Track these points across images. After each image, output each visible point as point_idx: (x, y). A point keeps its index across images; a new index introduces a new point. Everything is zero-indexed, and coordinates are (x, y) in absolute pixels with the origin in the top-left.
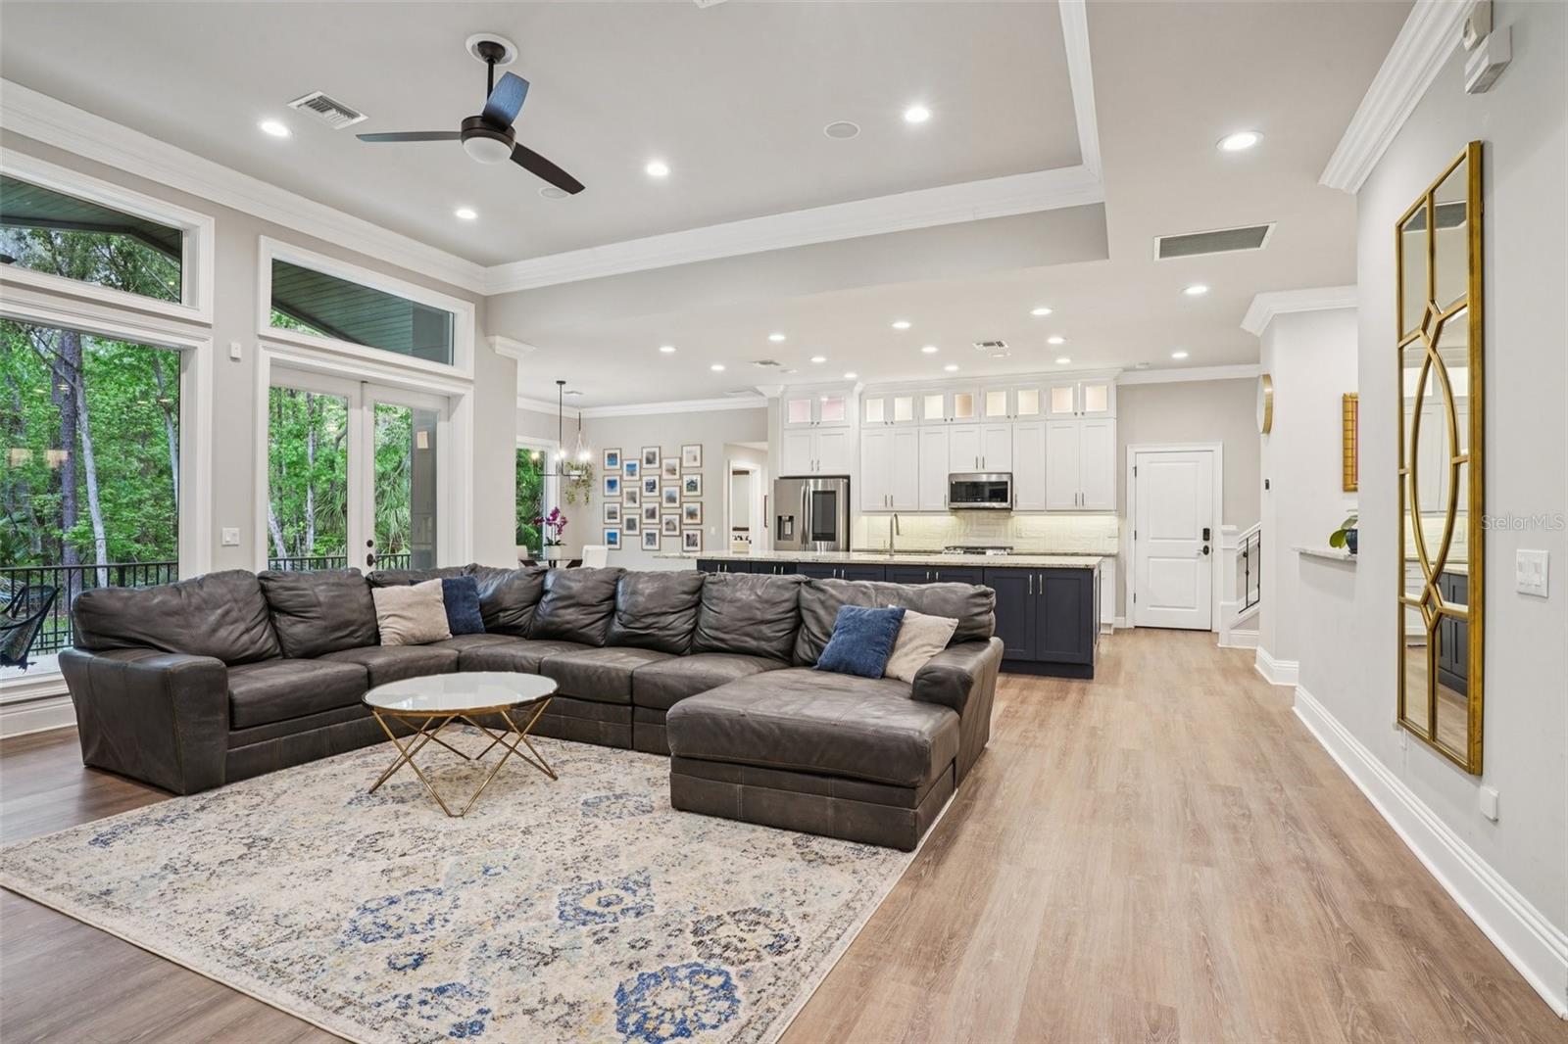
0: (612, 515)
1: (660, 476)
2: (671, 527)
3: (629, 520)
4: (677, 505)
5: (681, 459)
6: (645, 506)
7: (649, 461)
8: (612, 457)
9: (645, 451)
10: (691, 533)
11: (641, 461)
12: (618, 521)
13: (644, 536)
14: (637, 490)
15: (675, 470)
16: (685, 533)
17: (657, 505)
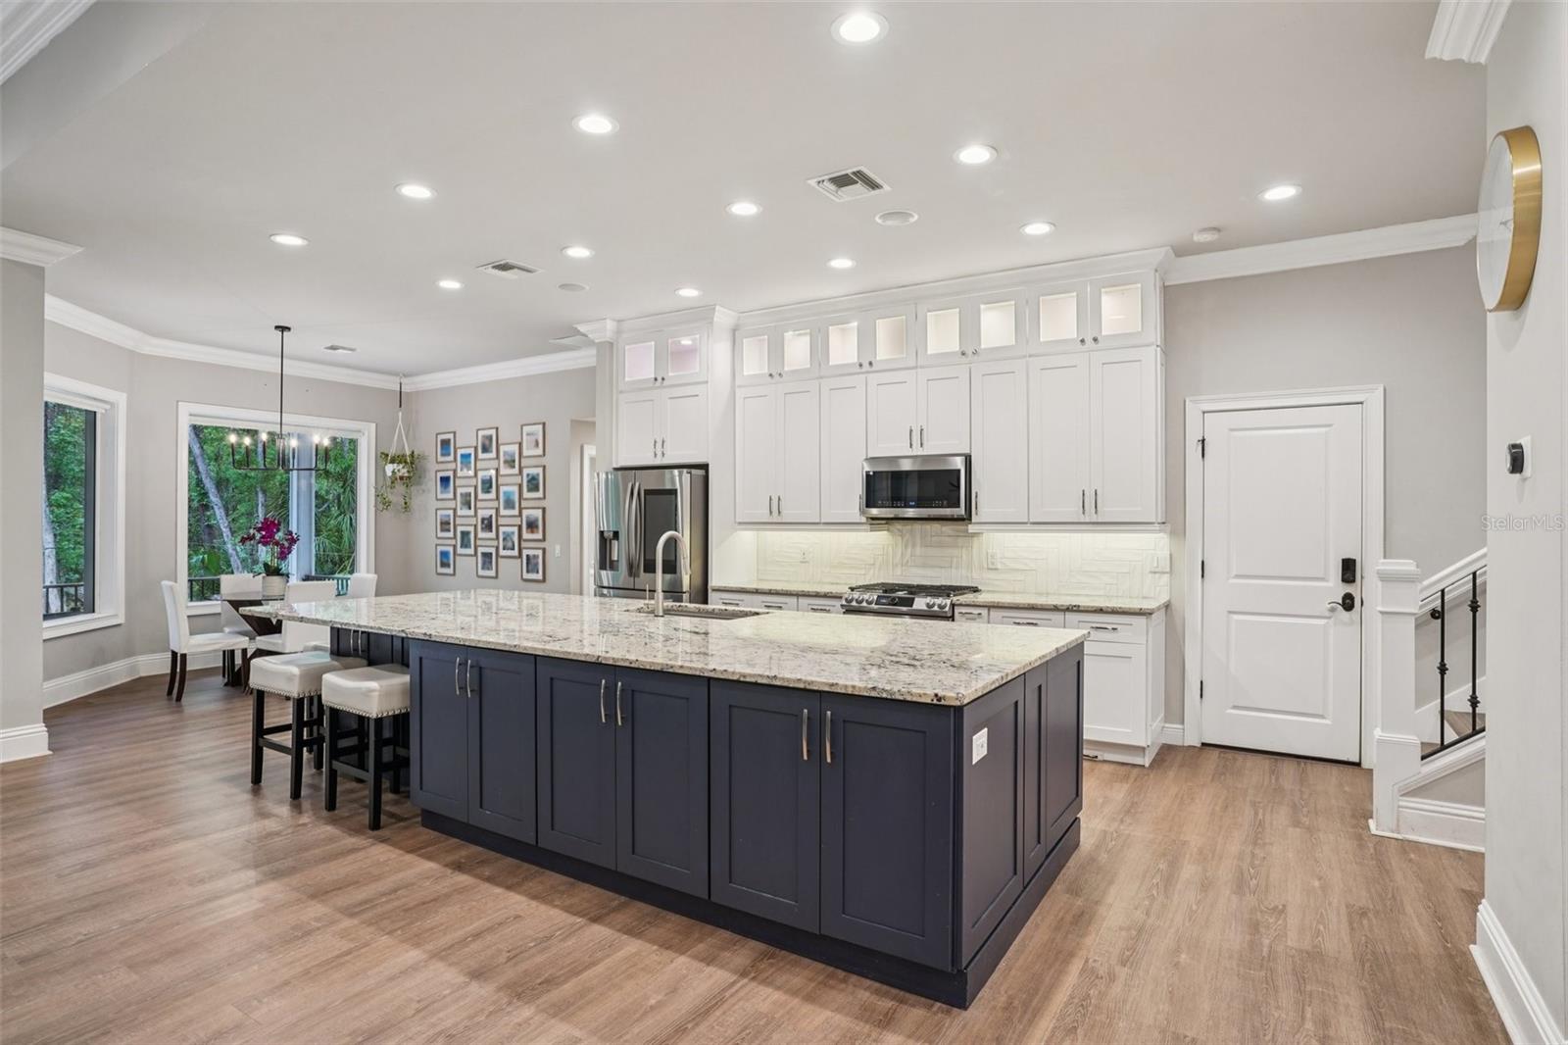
0: (445, 525)
1: (497, 470)
2: (510, 544)
3: (463, 533)
4: (516, 512)
5: (520, 444)
6: (482, 513)
7: (485, 449)
8: (445, 443)
9: (481, 433)
10: (531, 553)
11: (476, 448)
12: (451, 534)
13: (479, 555)
14: (472, 490)
15: (514, 461)
16: (525, 553)
17: (493, 512)
